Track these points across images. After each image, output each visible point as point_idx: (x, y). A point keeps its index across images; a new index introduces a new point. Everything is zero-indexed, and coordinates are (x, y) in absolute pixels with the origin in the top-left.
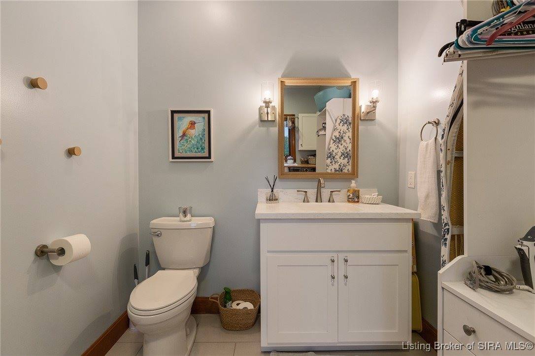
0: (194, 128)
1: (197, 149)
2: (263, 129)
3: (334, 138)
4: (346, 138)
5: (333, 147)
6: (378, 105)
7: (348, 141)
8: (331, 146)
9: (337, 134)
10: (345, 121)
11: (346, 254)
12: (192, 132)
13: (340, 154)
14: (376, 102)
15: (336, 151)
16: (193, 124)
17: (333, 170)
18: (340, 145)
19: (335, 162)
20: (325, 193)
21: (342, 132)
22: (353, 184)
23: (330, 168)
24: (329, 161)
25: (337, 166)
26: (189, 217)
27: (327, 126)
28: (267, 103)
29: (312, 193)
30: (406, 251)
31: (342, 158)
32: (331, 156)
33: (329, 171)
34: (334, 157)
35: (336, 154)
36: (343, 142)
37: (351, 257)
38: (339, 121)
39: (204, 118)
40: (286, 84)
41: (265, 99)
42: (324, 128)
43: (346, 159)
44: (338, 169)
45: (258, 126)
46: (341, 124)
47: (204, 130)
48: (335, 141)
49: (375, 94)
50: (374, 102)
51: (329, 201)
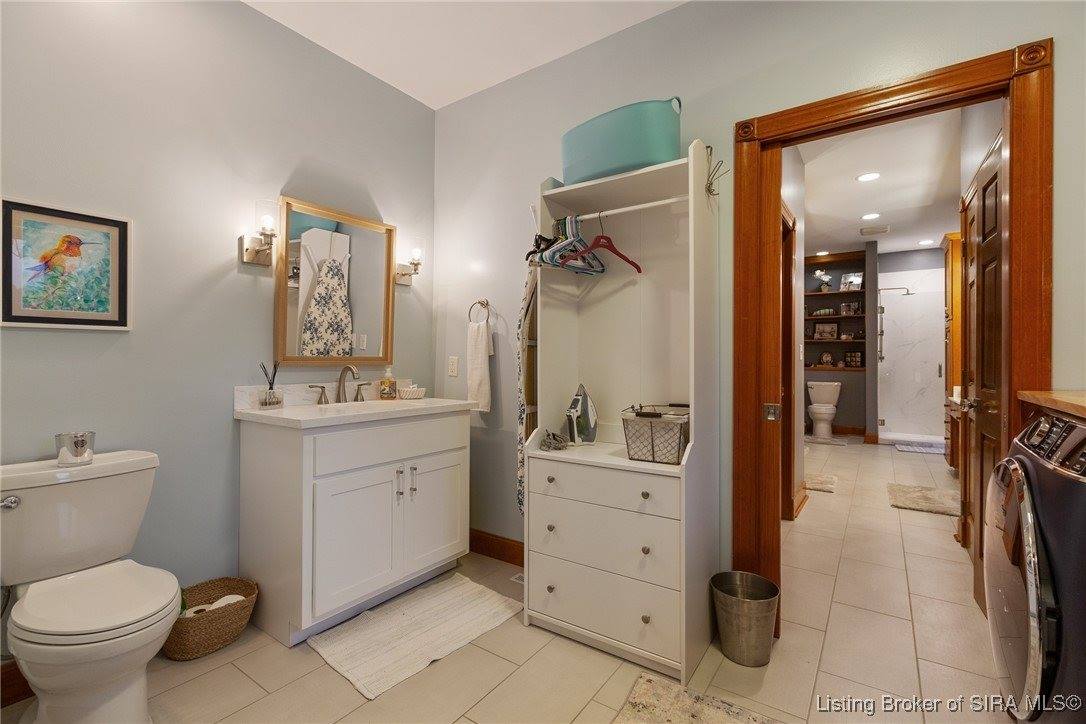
0: (77, 254)
1: (86, 301)
2: (246, 278)
3: (317, 296)
4: (336, 299)
5: (315, 311)
6: (420, 268)
7: (339, 304)
8: (310, 310)
9: (321, 290)
10: (336, 271)
11: (415, 461)
12: (70, 262)
13: (326, 325)
14: (418, 264)
15: (319, 320)
16: (72, 245)
17: (315, 352)
18: (326, 310)
19: (318, 338)
20: (350, 386)
21: (330, 288)
22: (388, 373)
23: (309, 349)
24: (307, 336)
25: (320, 346)
26: (87, 455)
27: (302, 272)
28: (269, 237)
29: (331, 389)
30: (465, 447)
31: (329, 331)
32: (311, 327)
33: (307, 353)
34: (316, 330)
35: (321, 325)
36: (331, 304)
37: (421, 464)
38: (325, 269)
39: (107, 236)
40: (294, 209)
41: (263, 229)
42: (296, 276)
43: (336, 334)
44: (322, 350)
45: (236, 271)
46: (330, 275)
47: (107, 262)
48: (319, 302)
49: (417, 254)
50: (416, 265)
51: (356, 400)
